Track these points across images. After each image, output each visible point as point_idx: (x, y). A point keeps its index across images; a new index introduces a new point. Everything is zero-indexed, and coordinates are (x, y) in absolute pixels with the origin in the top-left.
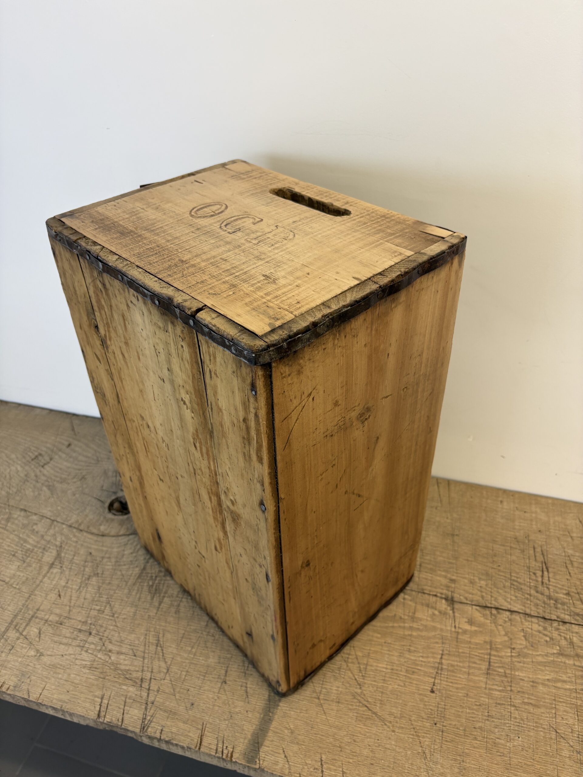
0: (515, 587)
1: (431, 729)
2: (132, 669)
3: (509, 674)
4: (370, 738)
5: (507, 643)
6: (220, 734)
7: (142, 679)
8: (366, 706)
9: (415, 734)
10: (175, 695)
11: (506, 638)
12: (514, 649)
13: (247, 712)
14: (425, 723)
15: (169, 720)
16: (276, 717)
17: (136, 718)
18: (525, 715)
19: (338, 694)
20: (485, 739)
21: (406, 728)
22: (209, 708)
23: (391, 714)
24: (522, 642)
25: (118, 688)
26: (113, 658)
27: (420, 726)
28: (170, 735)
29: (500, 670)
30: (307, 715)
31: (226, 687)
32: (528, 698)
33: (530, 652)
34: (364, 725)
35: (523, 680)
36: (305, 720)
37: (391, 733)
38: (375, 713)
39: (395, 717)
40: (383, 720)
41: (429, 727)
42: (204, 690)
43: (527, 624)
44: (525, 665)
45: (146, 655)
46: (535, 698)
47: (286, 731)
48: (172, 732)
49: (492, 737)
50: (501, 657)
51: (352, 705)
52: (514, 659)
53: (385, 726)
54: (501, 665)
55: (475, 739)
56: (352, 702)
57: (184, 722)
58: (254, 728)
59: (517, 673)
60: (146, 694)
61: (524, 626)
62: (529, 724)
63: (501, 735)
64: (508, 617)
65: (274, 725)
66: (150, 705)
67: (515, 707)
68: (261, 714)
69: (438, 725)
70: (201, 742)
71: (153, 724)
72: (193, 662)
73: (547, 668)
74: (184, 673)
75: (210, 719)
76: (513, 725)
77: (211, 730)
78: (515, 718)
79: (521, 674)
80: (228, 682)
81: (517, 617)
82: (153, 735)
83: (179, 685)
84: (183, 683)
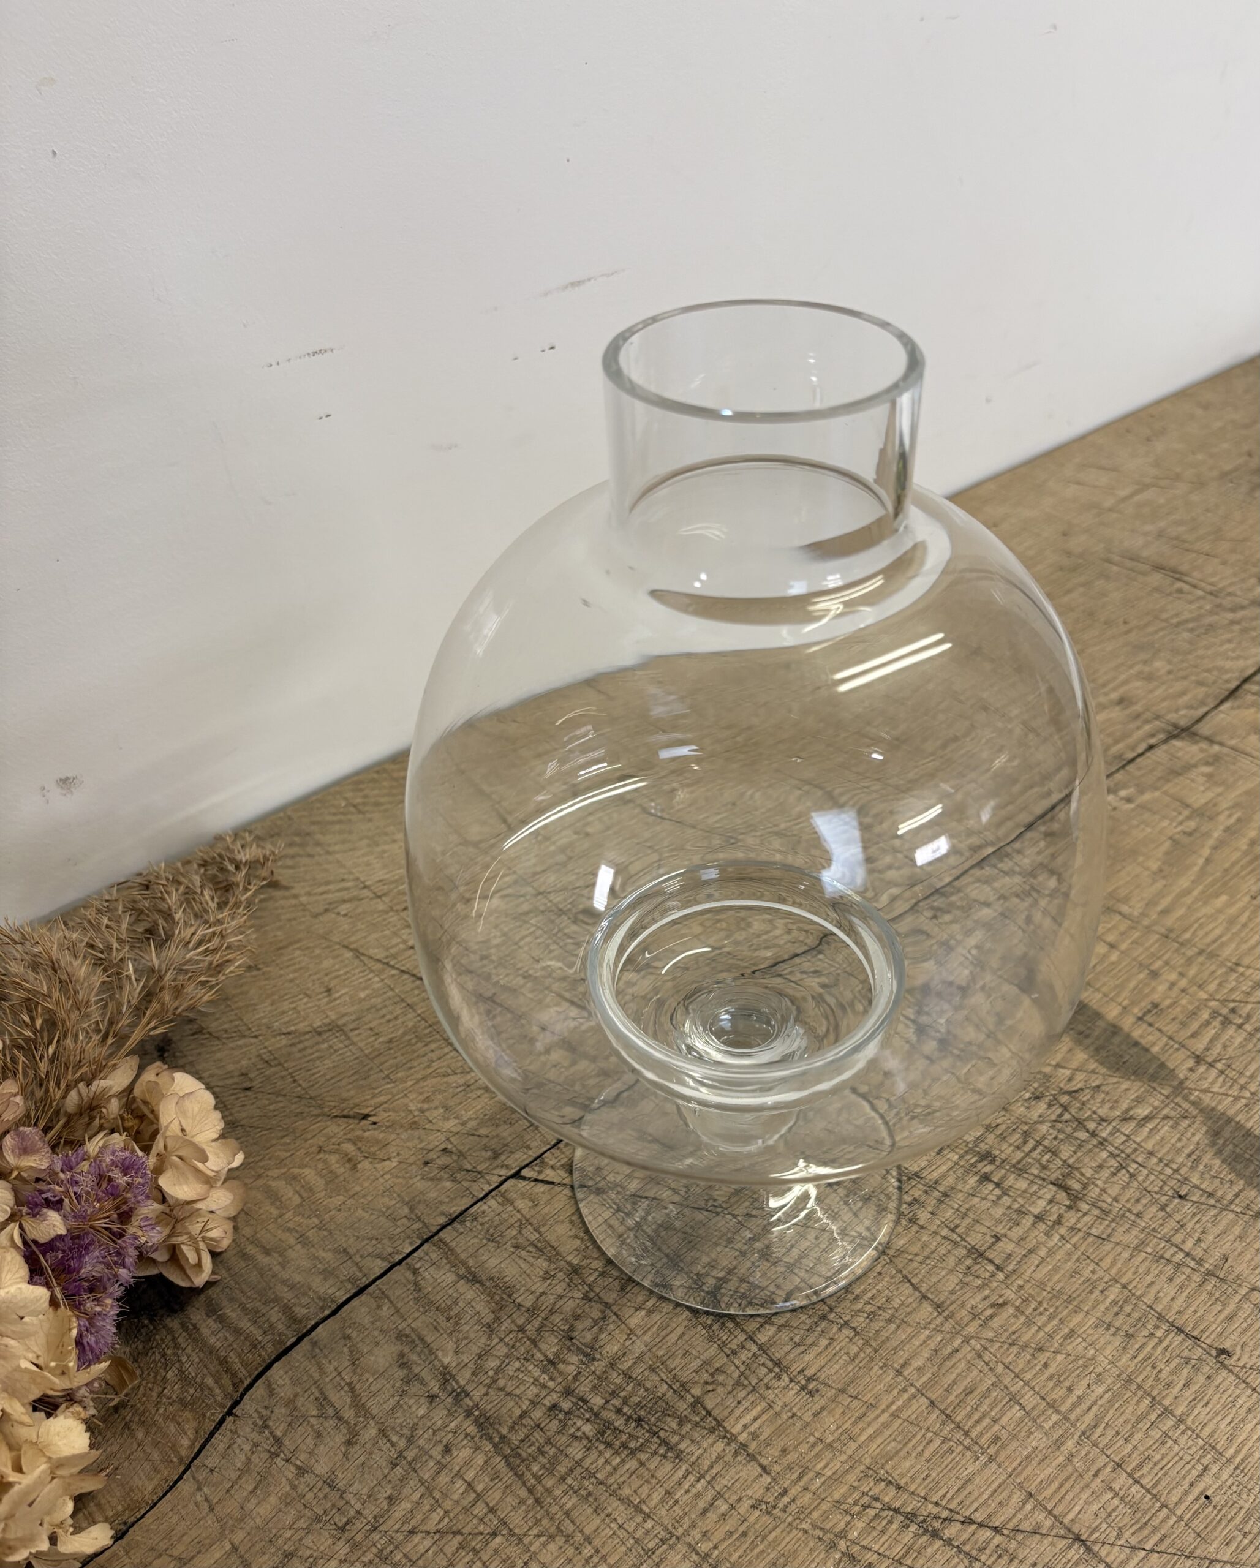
83: (1171, 1522)
84: (1163, 1506)
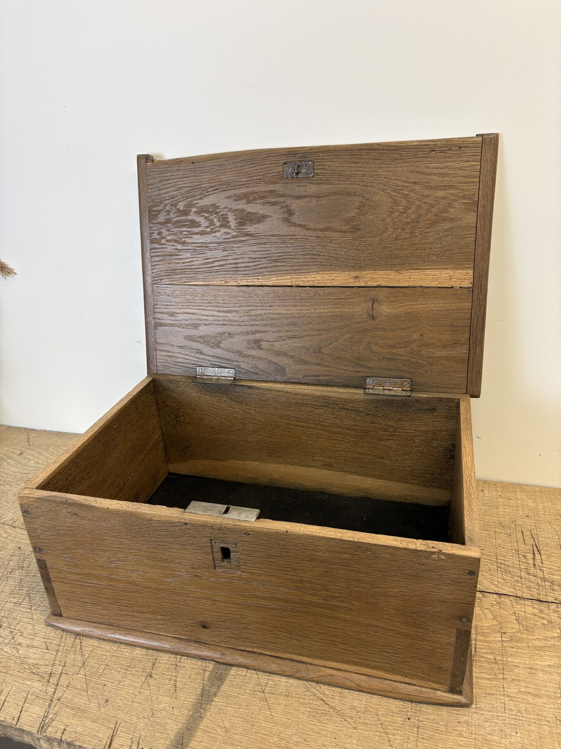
0: (503, 570)
1: (403, 724)
3: (500, 660)
4: (325, 736)
5: (496, 628)
6: (135, 735)
7: (50, 674)
8: (322, 699)
9: (382, 730)
11: (495, 622)
12: (505, 633)
13: (173, 708)
14: (395, 718)
15: (75, 718)
16: (208, 714)
17: (36, 716)
18: (523, 706)
19: (287, 686)
20: (474, 736)
21: (372, 724)
22: (127, 705)
23: (353, 708)
24: (514, 626)
25: (20, 684)
26: (20, 652)
27: (390, 722)
28: (73, 735)
29: (488, 656)
30: (247, 711)
31: (151, 681)
32: (526, 687)
33: (525, 636)
34: (319, 722)
35: (518, 667)
36: (245, 717)
37: (352, 730)
38: (334, 708)
39: (358, 712)
40: (342, 715)
41: (401, 722)
42: (124, 685)
43: (519, 607)
44: (519, 651)
45: (61, 648)
46: (535, 687)
47: (219, 730)
48: (76, 732)
49: (481, 733)
50: (490, 642)
51: (304, 698)
52: (505, 644)
53: (344, 723)
54: (489, 651)
55: (461, 735)
56: (305, 695)
57: (93, 721)
58: (179, 727)
59: (510, 659)
60: (53, 690)
61: (515, 609)
62: (528, 716)
63: (494, 730)
64: (496, 601)
65: (205, 723)
66: (55, 701)
67: (510, 697)
68: (190, 711)
69: (412, 720)
70: (111, 744)
71: (54, 723)
73: (546, 653)
74: (103, 667)
75: (126, 718)
76: (509, 718)
77: (125, 730)
78: (511, 710)
79: (514, 660)
80: (154, 676)
81: (507, 600)
82: (52, 735)
83: (95, 680)
84: (99, 677)
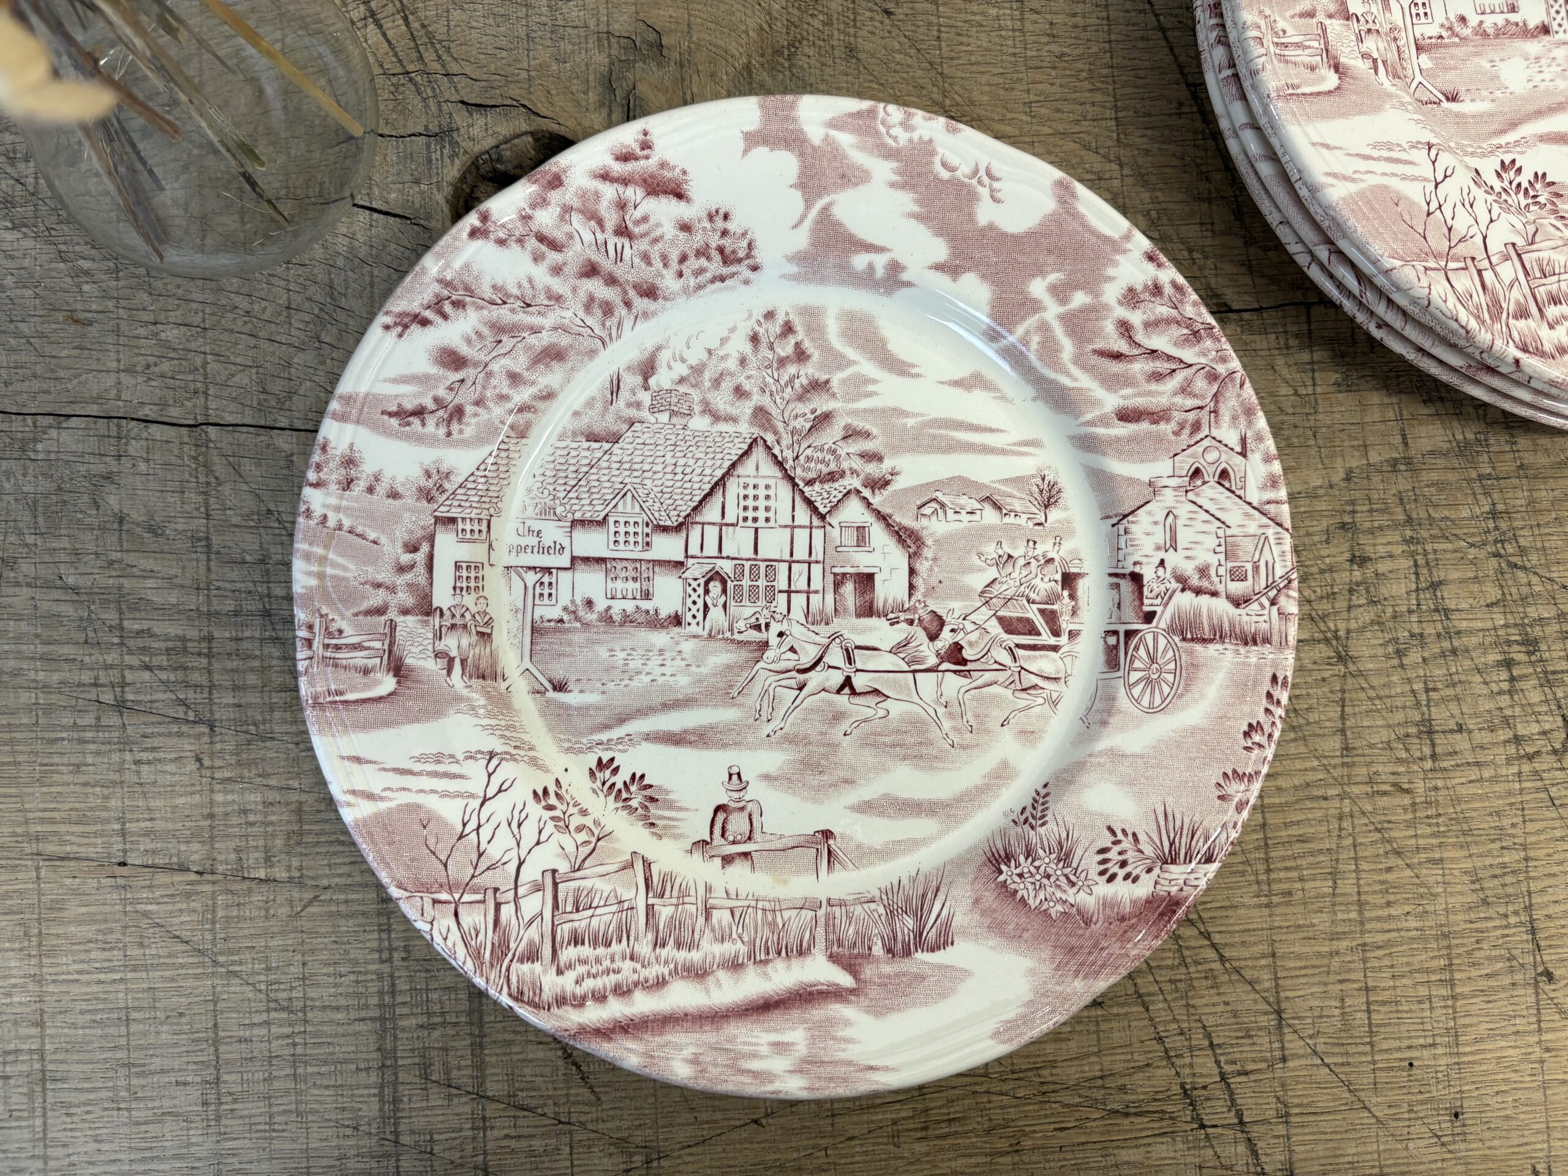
2: (1119, 1067)
10: (1365, 1108)
72: (1369, 939)
